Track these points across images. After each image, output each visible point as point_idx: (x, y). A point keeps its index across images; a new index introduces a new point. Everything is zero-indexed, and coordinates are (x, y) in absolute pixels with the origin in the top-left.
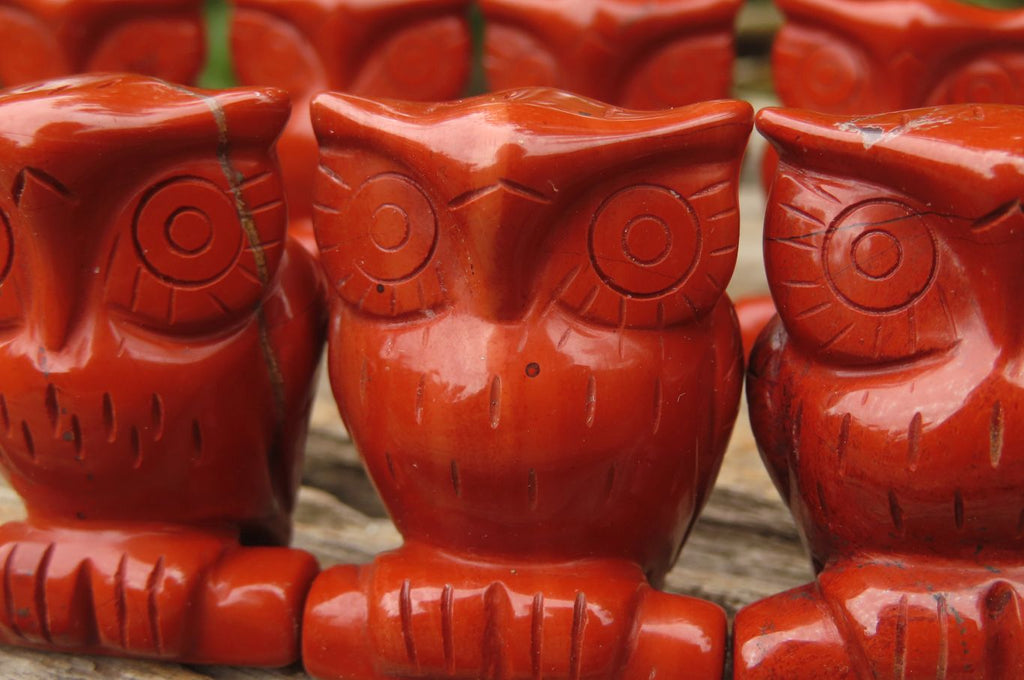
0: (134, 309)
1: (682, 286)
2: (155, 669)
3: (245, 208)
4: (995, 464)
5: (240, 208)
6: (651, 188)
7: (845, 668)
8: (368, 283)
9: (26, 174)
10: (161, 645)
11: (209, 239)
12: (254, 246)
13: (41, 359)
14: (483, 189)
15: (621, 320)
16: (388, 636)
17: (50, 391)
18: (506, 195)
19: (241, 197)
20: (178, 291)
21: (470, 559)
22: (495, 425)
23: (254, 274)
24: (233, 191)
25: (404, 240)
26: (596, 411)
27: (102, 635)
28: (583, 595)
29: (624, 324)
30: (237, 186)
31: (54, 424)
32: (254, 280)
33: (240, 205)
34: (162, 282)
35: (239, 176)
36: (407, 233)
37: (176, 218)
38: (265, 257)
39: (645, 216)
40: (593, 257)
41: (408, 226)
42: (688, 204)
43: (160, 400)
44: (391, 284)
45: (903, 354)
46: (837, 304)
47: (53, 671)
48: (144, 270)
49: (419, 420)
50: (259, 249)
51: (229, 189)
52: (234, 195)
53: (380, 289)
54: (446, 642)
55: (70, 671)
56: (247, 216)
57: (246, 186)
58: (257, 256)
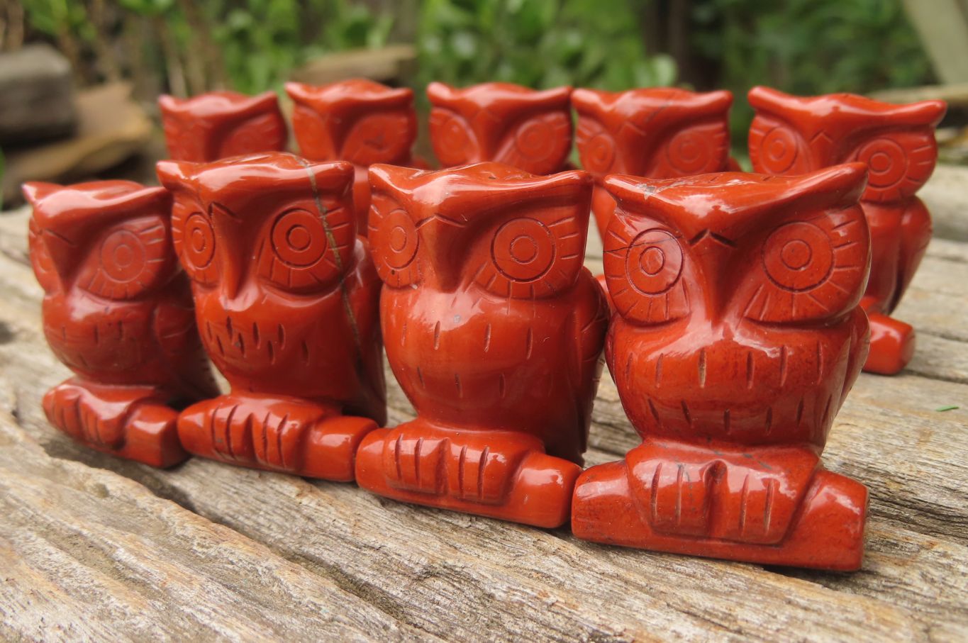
0: (272, 279)
1: (545, 275)
2: (287, 479)
3: (328, 227)
4: (703, 386)
5: (325, 226)
6: (528, 220)
7: (629, 504)
8: (389, 269)
9: (213, 206)
10: (284, 463)
11: (309, 242)
12: (333, 247)
13: (226, 303)
14: (427, 219)
15: (509, 293)
16: (388, 463)
17: (229, 320)
18: (439, 222)
19: (326, 221)
20: (294, 271)
21: (438, 426)
22: (437, 348)
23: (333, 262)
24: (321, 217)
25: (404, 246)
26: (490, 343)
27: (257, 455)
28: (488, 448)
29: (511, 295)
30: (324, 214)
31: (231, 338)
32: (333, 266)
33: (325, 225)
34: (285, 265)
35: (325, 209)
36: (405, 242)
37: (292, 231)
38: (339, 254)
39: (521, 235)
40: (493, 258)
41: (406, 239)
42: (548, 229)
43: (283, 327)
44: (398, 270)
45: (663, 320)
46: (632, 290)
47: (239, 477)
48: (276, 258)
49: (403, 344)
50: (336, 249)
51: (319, 216)
52: (322, 219)
53: (393, 272)
54: (417, 470)
55: (247, 477)
56: (328, 231)
57: (329, 215)
58: (335, 252)
